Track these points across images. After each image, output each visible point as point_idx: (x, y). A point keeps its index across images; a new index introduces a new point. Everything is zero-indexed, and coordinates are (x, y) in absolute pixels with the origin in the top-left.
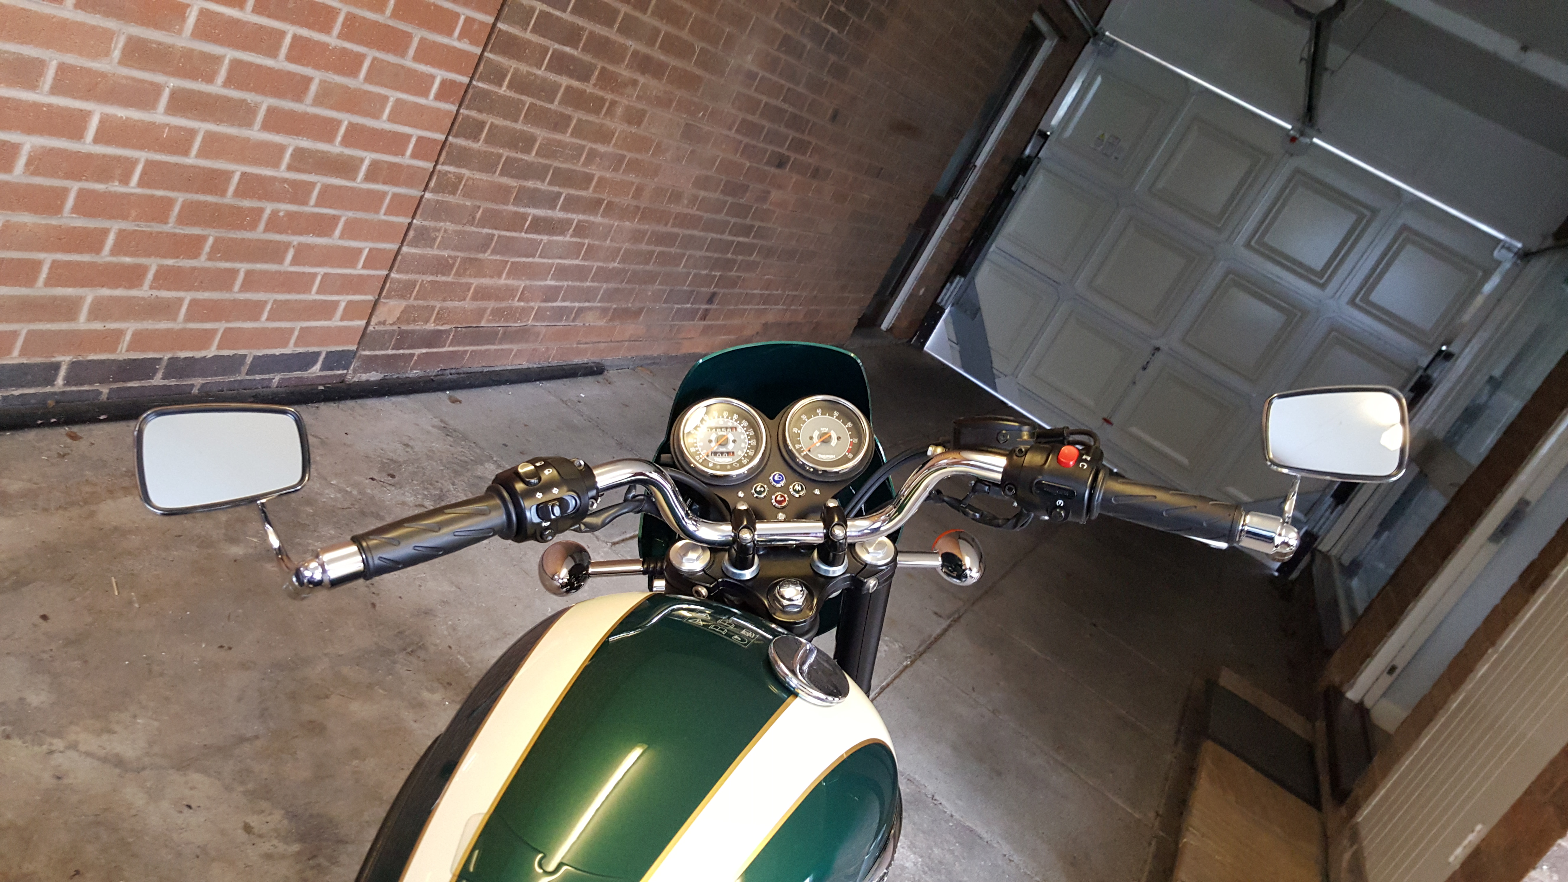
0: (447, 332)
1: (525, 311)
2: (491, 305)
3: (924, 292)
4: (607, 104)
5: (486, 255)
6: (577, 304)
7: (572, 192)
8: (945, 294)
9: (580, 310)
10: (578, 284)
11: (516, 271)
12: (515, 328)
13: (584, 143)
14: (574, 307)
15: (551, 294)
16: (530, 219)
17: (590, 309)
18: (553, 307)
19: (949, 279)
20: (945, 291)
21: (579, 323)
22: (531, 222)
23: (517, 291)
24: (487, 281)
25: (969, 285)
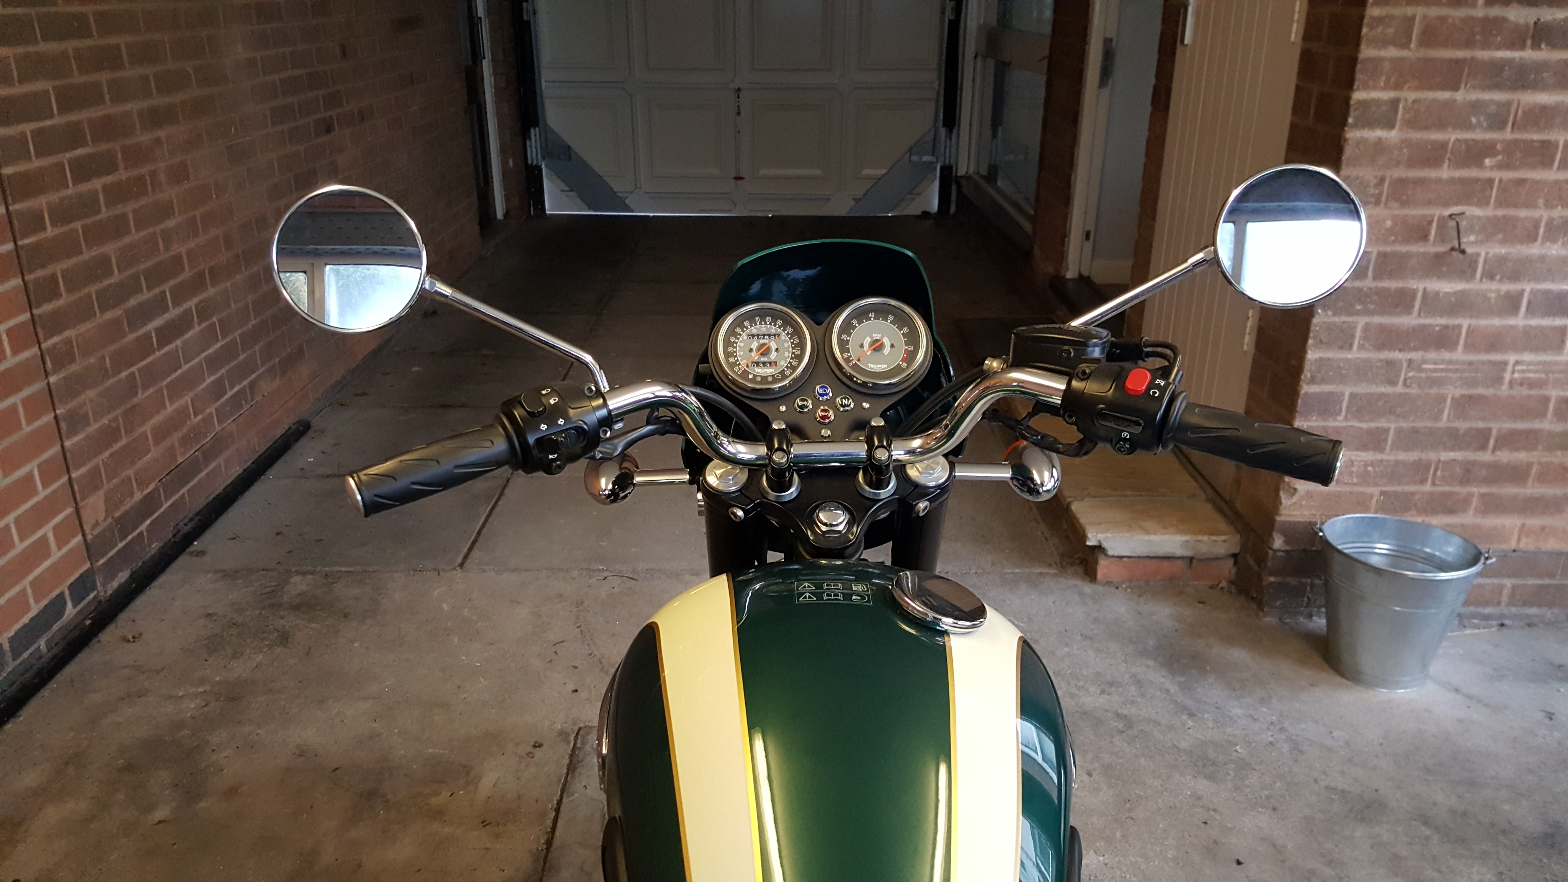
0: (156, 490)
1: (207, 421)
2: (176, 437)
3: (514, 162)
4: (148, 178)
5: (139, 395)
6: (245, 383)
7: (172, 283)
8: (532, 152)
9: (252, 385)
10: (234, 363)
11: (176, 391)
12: (209, 443)
13: (151, 230)
14: (245, 386)
15: (218, 390)
16: (153, 335)
17: (259, 377)
18: (227, 400)
19: (525, 135)
20: (528, 149)
21: (259, 398)
22: (157, 336)
23: (187, 408)
24: (157, 419)
25: (547, 129)
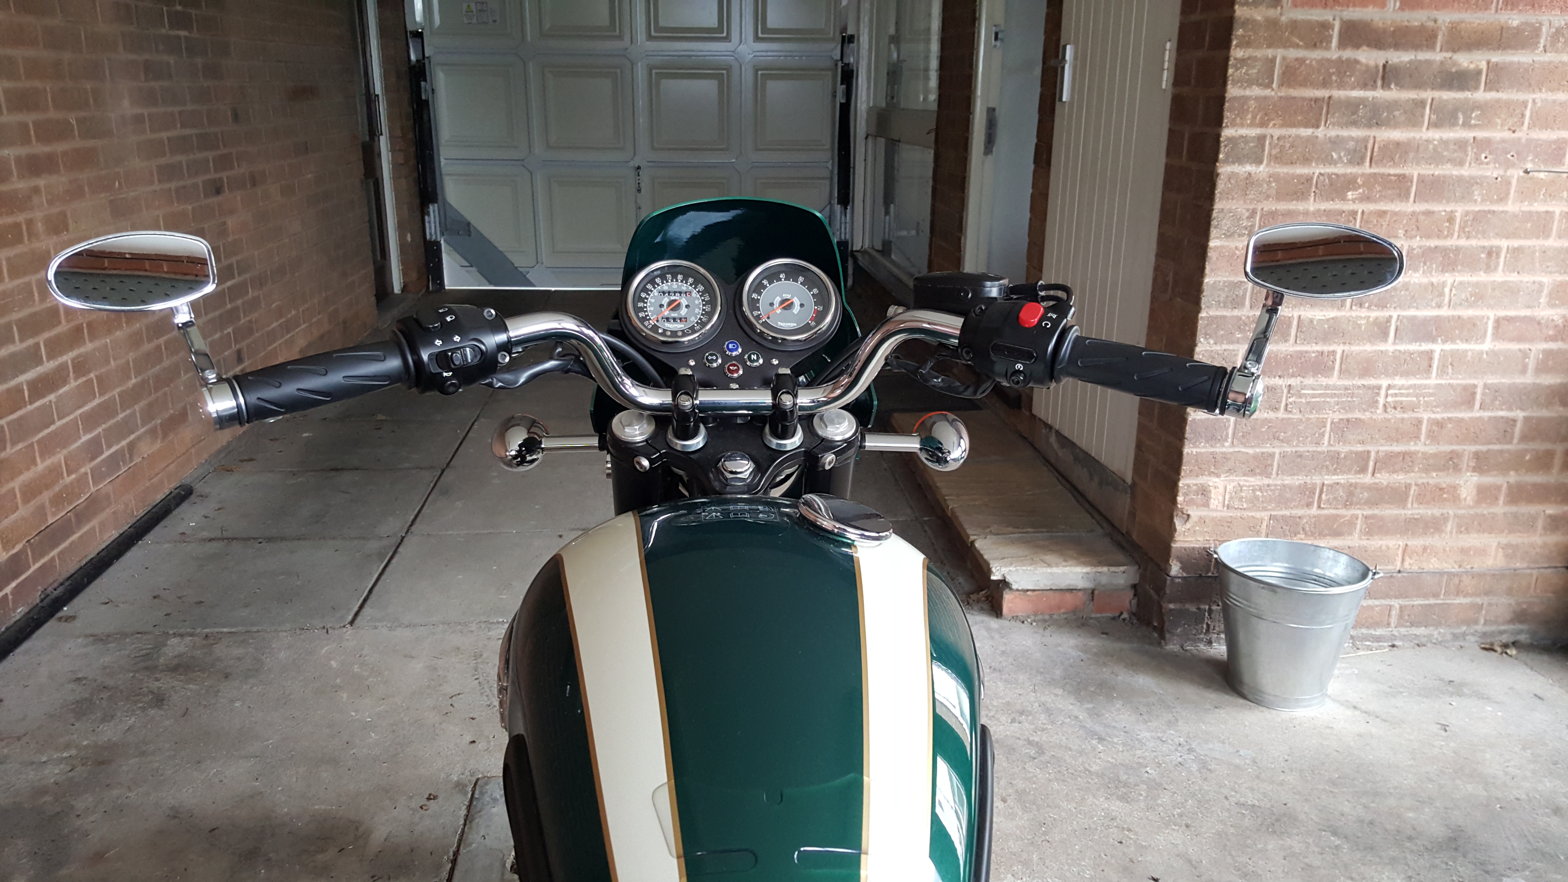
0: (23, 551)
1: (82, 482)
2: (46, 497)
3: (412, 237)
4: (24, 227)
5: (8, 450)
6: (124, 443)
7: (46, 335)
8: (430, 228)
9: (131, 446)
10: (112, 422)
11: (48, 447)
12: (83, 504)
13: (26, 279)
14: (123, 447)
15: (94, 449)
16: (25, 388)
17: (139, 438)
18: (103, 460)
19: (424, 212)
20: (427, 225)
21: (137, 460)
22: (29, 390)
23: (60, 466)
24: (26, 476)
25: (446, 208)
